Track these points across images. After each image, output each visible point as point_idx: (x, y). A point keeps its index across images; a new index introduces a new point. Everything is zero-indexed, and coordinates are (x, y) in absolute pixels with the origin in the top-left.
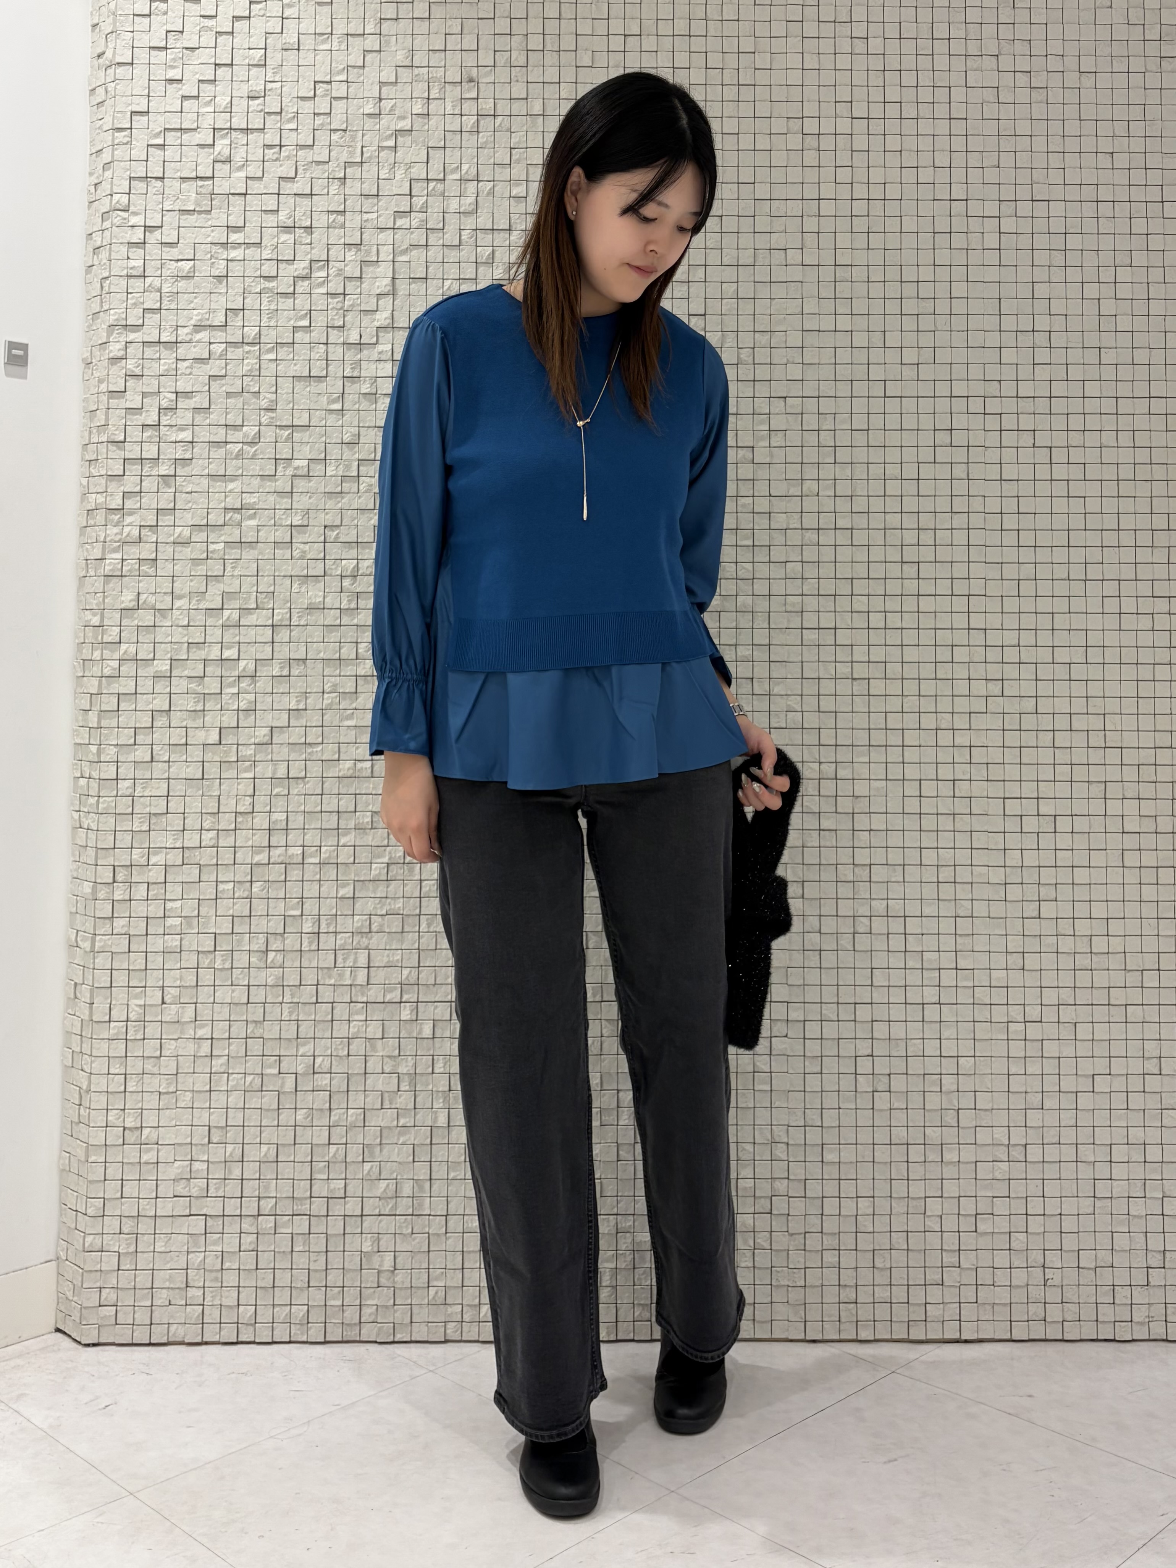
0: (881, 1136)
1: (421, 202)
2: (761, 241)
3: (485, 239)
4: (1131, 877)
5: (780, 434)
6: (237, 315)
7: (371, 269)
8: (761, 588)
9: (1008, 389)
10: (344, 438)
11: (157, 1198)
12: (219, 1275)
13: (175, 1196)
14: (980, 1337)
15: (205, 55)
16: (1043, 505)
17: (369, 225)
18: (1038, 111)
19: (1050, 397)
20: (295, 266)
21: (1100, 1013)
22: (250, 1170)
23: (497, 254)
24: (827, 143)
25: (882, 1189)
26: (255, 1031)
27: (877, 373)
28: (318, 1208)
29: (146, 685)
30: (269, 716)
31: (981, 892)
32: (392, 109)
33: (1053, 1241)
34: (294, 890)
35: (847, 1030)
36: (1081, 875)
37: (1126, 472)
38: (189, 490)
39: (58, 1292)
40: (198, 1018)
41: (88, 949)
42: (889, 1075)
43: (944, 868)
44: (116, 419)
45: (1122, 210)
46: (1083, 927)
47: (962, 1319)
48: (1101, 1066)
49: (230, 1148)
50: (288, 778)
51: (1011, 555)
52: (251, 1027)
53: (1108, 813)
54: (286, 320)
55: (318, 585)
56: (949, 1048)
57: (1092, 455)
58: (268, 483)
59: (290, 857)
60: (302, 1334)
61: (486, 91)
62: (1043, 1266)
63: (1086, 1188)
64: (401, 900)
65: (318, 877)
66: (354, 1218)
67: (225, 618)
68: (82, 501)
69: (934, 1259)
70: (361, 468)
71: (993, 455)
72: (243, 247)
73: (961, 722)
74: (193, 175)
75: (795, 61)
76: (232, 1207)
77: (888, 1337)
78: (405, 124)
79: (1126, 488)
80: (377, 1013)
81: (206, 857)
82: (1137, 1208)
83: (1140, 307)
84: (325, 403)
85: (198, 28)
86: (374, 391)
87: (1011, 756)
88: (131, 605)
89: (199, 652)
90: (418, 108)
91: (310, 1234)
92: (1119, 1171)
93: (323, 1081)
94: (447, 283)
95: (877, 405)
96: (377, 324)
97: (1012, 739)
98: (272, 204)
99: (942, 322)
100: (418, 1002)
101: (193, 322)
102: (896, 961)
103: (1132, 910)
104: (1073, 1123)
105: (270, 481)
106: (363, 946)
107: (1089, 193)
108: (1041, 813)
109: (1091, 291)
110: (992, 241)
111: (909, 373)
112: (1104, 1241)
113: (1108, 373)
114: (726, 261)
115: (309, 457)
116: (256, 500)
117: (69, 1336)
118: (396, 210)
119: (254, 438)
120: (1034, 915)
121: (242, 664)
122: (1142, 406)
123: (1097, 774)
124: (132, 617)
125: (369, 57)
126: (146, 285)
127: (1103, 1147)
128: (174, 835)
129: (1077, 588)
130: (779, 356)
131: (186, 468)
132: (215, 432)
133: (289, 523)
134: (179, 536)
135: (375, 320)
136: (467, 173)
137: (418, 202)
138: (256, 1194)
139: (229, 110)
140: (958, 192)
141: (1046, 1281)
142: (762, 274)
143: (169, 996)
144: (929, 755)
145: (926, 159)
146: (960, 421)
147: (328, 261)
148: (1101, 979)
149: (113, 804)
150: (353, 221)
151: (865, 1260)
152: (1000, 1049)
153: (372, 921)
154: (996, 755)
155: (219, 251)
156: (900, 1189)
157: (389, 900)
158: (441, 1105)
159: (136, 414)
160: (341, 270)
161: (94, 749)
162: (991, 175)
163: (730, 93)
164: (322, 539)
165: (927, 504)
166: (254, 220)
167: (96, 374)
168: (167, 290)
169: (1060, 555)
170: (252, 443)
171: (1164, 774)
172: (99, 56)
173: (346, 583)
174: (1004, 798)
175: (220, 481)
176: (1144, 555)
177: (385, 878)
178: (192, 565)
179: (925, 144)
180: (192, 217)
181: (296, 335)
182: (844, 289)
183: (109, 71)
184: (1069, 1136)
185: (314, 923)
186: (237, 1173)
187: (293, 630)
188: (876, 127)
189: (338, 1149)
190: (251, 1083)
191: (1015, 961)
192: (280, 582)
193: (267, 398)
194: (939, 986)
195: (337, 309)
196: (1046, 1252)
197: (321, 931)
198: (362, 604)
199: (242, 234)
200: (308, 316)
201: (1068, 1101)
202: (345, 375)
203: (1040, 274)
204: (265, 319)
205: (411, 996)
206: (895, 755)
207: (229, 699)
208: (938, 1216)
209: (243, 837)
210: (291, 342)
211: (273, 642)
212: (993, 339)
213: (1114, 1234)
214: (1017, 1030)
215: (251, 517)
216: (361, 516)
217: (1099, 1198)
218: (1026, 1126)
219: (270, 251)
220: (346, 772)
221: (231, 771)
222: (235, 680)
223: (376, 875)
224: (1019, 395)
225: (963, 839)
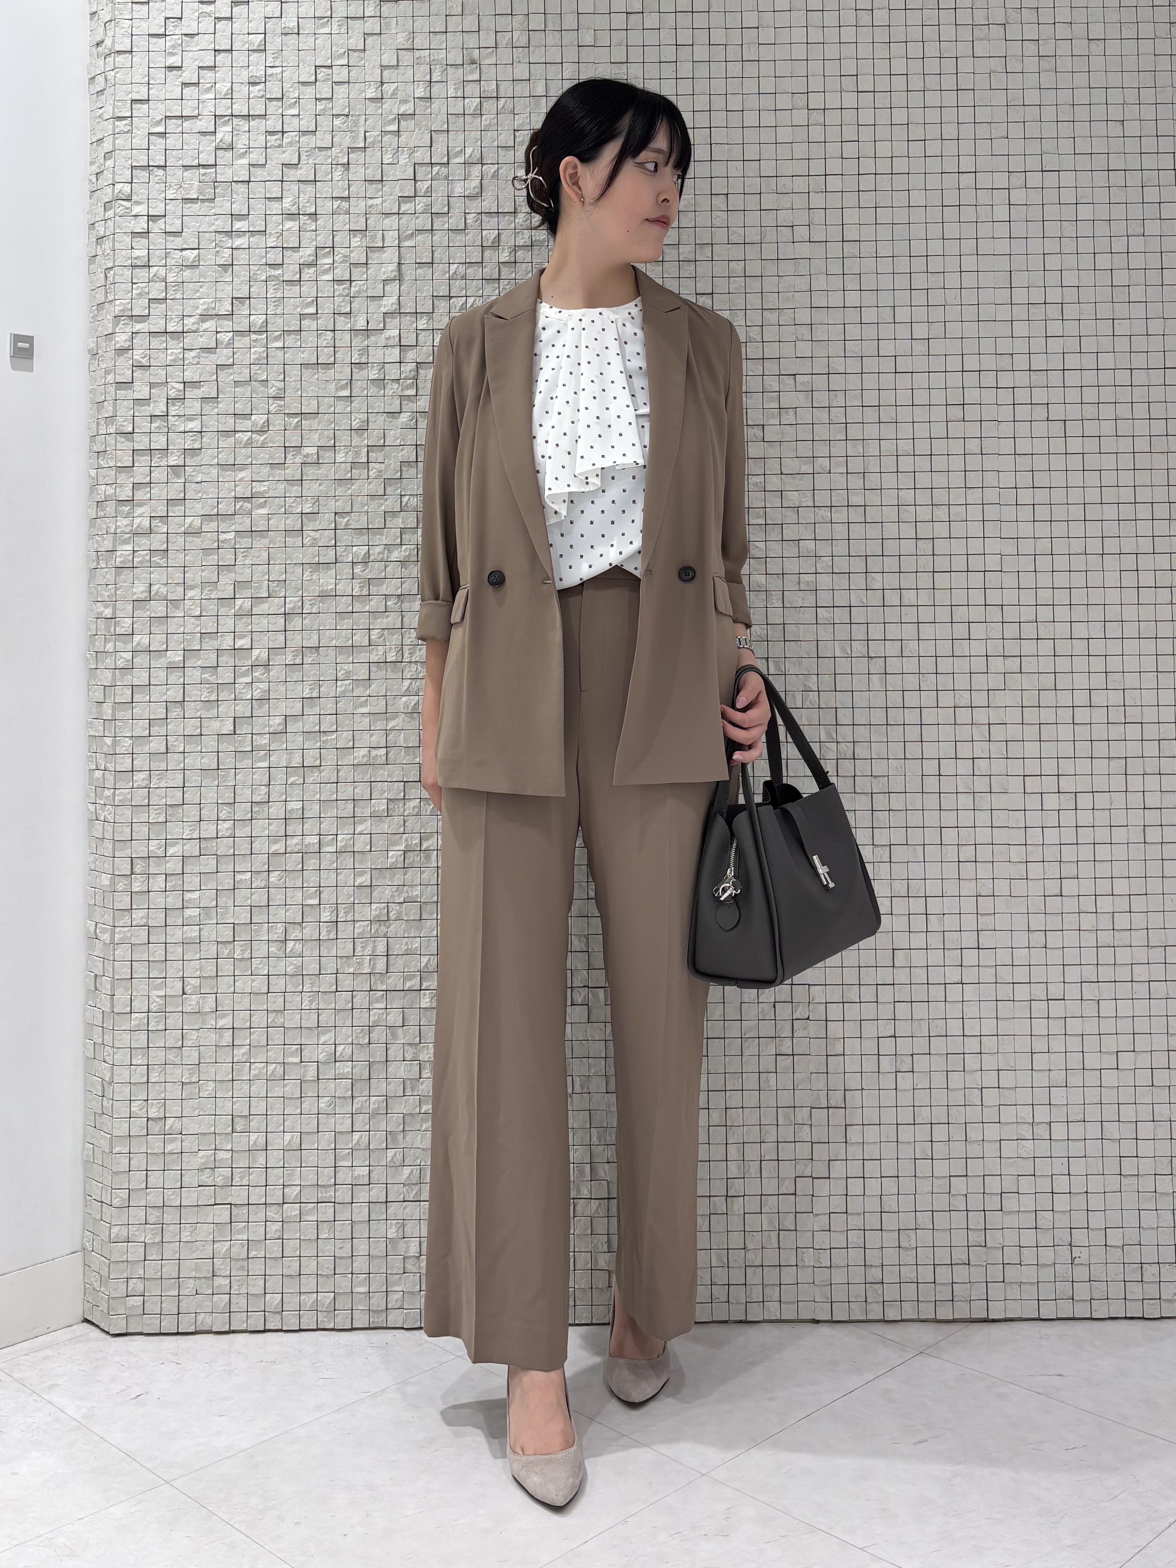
0: (905, 1115)
1: (426, 186)
2: (768, 219)
3: (490, 222)
4: (1154, 851)
5: (791, 412)
6: (243, 304)
7: (376, 255)
8: (774, 567)
9: (1021, 362)
10: (354, 423)
11: (181, 1188)
12: (245, 1264)
13: (199, 1186)
14: (1008, 1316)
15: (205, 41)
16: (1058, 479)
17: (374, 211)
18: (1048, 80)
19: (1064, 370)
20: (301, 254)
21: (1124, 990)
22: (275, 1158)
23: (503, 237)
24: (833, 117)
25: (906, 1168)
26: (276, 1020)
28: (343, 1194)
29: (159, 676)
30: (282, 705)
31: (1002, 870)
32: (394, 93)
33: (1079, 1219)
34: (312, 879)
35: (868, 1011)
36: (1103, 852)
37: (1142, 444)
38: (199, 479)
39: (85, 1282)
40: (219, 1009)
41: (108, 942)
42: (912, 1055)
43: (964, 847)
44: (124, 410)
45: (1134, 179)
47: (989, 1299)
48: (1125, 1042)
49: (253, 1136)
50: (303, 767)
51: (1026, 529)
52: (272, 1016)
53: (1129, 789)
54: (293, 307)
55: (329, 572)
56: (972, 1027)
57: (1108, 428)
58: (278, 472)
59: (306, 845)
60: (329, 1322)
61: (489, 73)
62: (1070, 1245)
63: (1112, 1166)
64: (419, 887)
65: (334, 865)
66: (379, 1205)
67: (237, 608)
68: (91, 493)
69: (960, 1238)
70: (370, 454)
71: (1006, 429)
72: (248, 234)
73: (980, 699)
74: (195, 163)
75: (799, 35)
76: (257, 1196)
77: (916, 1317)
78: (407, 108)
79: (1142, 461)
80: (397, 1002)
81: (224, 847)
82: (1164, 1185)
83: (1153, 277)
84: (334, 390)
85: (197, 14)
86: (382, 377)
87: (1031, 732)
88: (143, 596)
89: (212, 642)
90: (420, 92)
91: (334, 1221)
92: (1145, 1148)
93: (345, 1068)
94: (453, 267)
95: (887, 380)
96: (383, 310)
97: (1031, 715)
98: (276, 191)
99: (952, 296)
101: (199, 311)
102: (918, 941)
103: (1154, 885)
104: (1098, 1100)
105: (280, 469)
106: (382, 934)
107: (1100, 162)
108: (1061, 791)
109: (1104, 261)
110: (1001, 213)
111: (920, 347)
112: (1131, 1219)
113: (1122, 345)
114: (733, 239)
115: (319, 445)
116: (265, 488)
117: (98, 1326)
118: (400, 195)
119: (263, 426)
120: (1055, 893)
121: (255, 653)
122: (1156, 377)
123: (1117, 749)
124: (144, 609)
125: (370, 40)
126: (151, 275)
127: (1128, 1124)
128: (190, 826)
129: (1094, 562)
130: (788, 333)
131: (196, 458)
132: (224, 421)
133: (299, 510)
134: (190, 526)
135: (381, 306)
136: (470, 156)
137: (423, 186)
138: (281, 1182)
139: (230, 97)
140: (967, 164)
141: (1073, 1259)
142: (769, 251)
143: (189, 987)
144: (946, 732)
145: (933, 131)
146: (972, 395)
147: (333, 248)
148: (1124, 956)
149: (129, 796)
150: (357, 206)
151: (890, 1239)
152: (1022, 1027)
153: (390, 910)
154: (1014, 732)
155: (223, 239)
156: (924, 1167)
157: (406, 888)
159: (145, 405)
160: (346, 256)
161: (108, 741)
162: (1000, 146)
163: (735, 69)
164: (333, 526)
165: (940, 480)
166: (258, 207)
167: (103, 366)
168: (172, 280)
169: (1077, 529)
170: (261, 432)
172: (98, 44)
173: (358, 569)
174: (1024, 776)
175: (229, 470)
176: (1161, 528)
177: (402, 866)
178: (204, 555)
179: (933, 115)
180: (195, 206)
181: (302, 322)
182: (852, 266)
183: (107, 60)
184: (1093, 1113)
185: (332, 912)
186: (261, 1161)
187: (305, 619)
188: (882, 100)
189: (361, 1137)
190: (273, 1072)
191: (1038, 939)
192: (292, 570)
193: (275, 386)
194: (961, 966)
195: (343, 296)
196: (1072, 1230)
197: (339, 920)
198: (374, 590)
199: (247, 222)
200: (315, 303)
201: (1092, 1078)
202: (353, 361)
203: (1052, 246)
204: (272, 307)
205: (430, 983)
206: (913, 733)
207: (243, 689)
208: (963, 1195)
209: (259, 826)
210: (299, 329)
211: (285, 631)
212: (1004, 313)
213: (1141, 1212)
214: (1039, 1008)
215: (262, 506)
216: (372, 502)
217: (1125, 1176)
218: (1050, 1104)
219: (275, 239)
220: (360, 759)
221: (245, 761)
222: (249, 669)
223: (393, 863)
224: (1031, 369)
225: (983, 818)
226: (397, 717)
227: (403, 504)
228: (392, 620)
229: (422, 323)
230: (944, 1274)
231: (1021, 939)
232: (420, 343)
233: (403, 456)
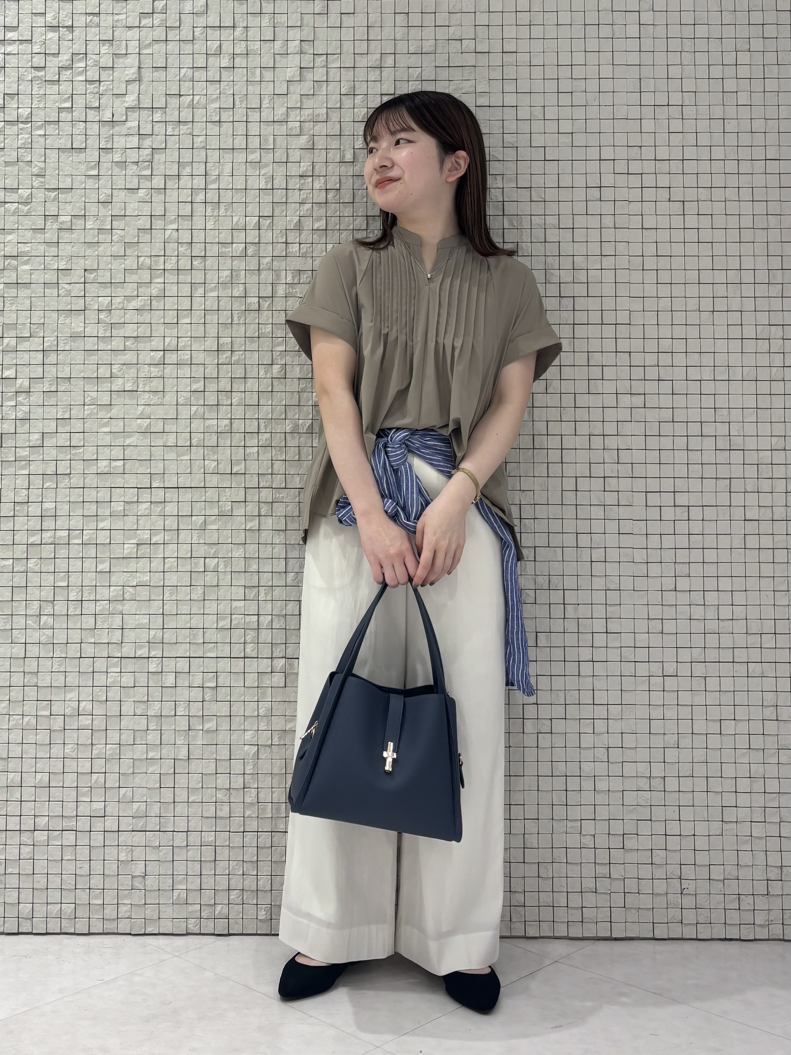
0: (545, 769)
1: (162, 5)
2: (442, 33)
3: (214, 34)
4: (752, 556)
6: (13, 99)
7: (121, 60)
9: (648, 153)
10: (100, 198)
14: (628, 935)
16: (677, 249)
20: (60, 59)
21: (726, 669)
22: (28, 794)
23: (224, 47)
25: (545, 812)
26: (31, 681)
27: (538, 140)
30: (40, 424)
31: (627, 569)
33: (688, 857)
34: (62, 565)
36: (711, 556)
37: (747, 222)
42: (551, 719)
43: (596, 550)
46: (711, 598)
47: (612, 921)
48: (727, 712)
49: (11, 776)
50: (56, 474)
51: (650, 290)
52: (28, 677)
53: (732, 505)
54: (53, 102)
55: (80, 317)
56: (601, 697)
57: (719, 208)
58: (39, 235)
59: (58, 538)
60: (71, 927)
62: (680, 878)
63: (716, 814)
64: (149, 574)
65: (81, 555)
66: (112, 833)
69: (588, 870)
70: (114, 222)
71: (635, 208)
72: (17, 43)
73: (610, 428)
76: (13, 823)
77: (551, 934)
79: (746, 235)
80: (130, 666)
82: (758, 831)
83: (757, 85)
84: (84, 170)
86: (124, 160)
87: (653, 456)
91: (76, 846)
92: (743, 800)
93: (85, 721)
94: (183, 71)
95: (538, 167)
96: (127, 105)
97: (653, 443)
98: (40, 8)
99: (592, 98)
100: (162, 657)
102: (557, 626)
103: (752, 583)
104: (704, 759)
105: (40, 234)
106: (118, 612)
108: (676, 504)
109: (716, 72)
110: (633, 31)
111: (565, 139)
112: (730, 858)
113: (731, 140)
114: (412, 50)
115: (72, 214)
116: (29, 249)
118: (141, 12)
119: (27, 198)
120: (670, 588)
121: (19, 381)
122: (759, 167)
123: (723, 471)
127: (729, 780)
129: (706, 318)
133: (56, 267)
135: (125, 102)
138: (33, 813)
141: (682, 890)
142: (442, 60)
144: (582, 456)
146: (608, 180)
147: (86, 54)
148: (726, 641)
150: (106, 21)
151: (531, 870)
152: (643, 698)
153: (125, 592)
154: (639, 456)
156: (560, 812)
157: (138, 574)
158: (183, 741)
160: (96, 61)
164: (83, 280)
165: (580, 249)
166: (26, 22)
169: (692, 290)
170: (26, 203)
171: (779, 471)
173: (102, 316)
174: (646, 492)
176: (761, 290)
177: (135, 557)
181: (60, 114)
182: (510, 72)
184: (700, 770)
185: (78, 593)
186: (17, 795)
187: (60, 354)
189: (98, 778)
190: (27, 723)
191: (656, 626)
192: (49, 315)
193: (38, 166)
194: (592, 647)
195: (94, 93)
196: (682, 866)
197: (83, 599)
198: (115, 333)
199: (17, 33)
200: (71, 99)
201: (699, 741)
202: (101, 147)
203: (674, 58)
204: (36, 102)
205: (157, 652)
206: (554, 456)
207: (9, 410)
208: (591, 835)
209: (20, 522)
210: (57, 120)
211: (43, 364)
212: (635, 112)
213: (739, 852)
214: (657, 682)
215: (26, 263)
216: (114, 262)
217: (726, 822)
218: (664, 762)
219: (39, 47)
220: (102, 469)
221: (10, 469)
222: (14, 394)
223: (128, 553)
224: (656, 159)
225: (612, 527)
226: (133, 436)
227: (140, 263)
228: (130, 357)
229: (158, 116)
230: (575, 900)
231: (642, 626)
232: (155, 133)
233: (140, 224)
